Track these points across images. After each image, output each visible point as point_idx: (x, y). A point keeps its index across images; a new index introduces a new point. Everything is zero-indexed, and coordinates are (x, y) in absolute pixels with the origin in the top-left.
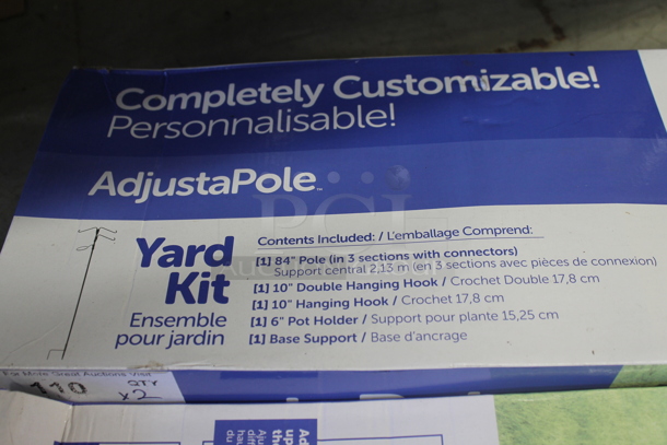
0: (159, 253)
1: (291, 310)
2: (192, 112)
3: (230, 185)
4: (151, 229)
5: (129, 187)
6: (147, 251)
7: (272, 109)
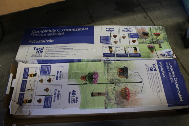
0: (36, 48)
1: (49, 54)
2: (41, 33)
3: (44, 41)
4: (35, 46)
5: (33, 42)
6: (35, 48)
7: (50, 33)
